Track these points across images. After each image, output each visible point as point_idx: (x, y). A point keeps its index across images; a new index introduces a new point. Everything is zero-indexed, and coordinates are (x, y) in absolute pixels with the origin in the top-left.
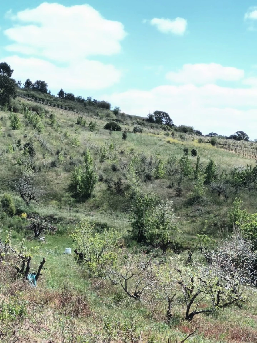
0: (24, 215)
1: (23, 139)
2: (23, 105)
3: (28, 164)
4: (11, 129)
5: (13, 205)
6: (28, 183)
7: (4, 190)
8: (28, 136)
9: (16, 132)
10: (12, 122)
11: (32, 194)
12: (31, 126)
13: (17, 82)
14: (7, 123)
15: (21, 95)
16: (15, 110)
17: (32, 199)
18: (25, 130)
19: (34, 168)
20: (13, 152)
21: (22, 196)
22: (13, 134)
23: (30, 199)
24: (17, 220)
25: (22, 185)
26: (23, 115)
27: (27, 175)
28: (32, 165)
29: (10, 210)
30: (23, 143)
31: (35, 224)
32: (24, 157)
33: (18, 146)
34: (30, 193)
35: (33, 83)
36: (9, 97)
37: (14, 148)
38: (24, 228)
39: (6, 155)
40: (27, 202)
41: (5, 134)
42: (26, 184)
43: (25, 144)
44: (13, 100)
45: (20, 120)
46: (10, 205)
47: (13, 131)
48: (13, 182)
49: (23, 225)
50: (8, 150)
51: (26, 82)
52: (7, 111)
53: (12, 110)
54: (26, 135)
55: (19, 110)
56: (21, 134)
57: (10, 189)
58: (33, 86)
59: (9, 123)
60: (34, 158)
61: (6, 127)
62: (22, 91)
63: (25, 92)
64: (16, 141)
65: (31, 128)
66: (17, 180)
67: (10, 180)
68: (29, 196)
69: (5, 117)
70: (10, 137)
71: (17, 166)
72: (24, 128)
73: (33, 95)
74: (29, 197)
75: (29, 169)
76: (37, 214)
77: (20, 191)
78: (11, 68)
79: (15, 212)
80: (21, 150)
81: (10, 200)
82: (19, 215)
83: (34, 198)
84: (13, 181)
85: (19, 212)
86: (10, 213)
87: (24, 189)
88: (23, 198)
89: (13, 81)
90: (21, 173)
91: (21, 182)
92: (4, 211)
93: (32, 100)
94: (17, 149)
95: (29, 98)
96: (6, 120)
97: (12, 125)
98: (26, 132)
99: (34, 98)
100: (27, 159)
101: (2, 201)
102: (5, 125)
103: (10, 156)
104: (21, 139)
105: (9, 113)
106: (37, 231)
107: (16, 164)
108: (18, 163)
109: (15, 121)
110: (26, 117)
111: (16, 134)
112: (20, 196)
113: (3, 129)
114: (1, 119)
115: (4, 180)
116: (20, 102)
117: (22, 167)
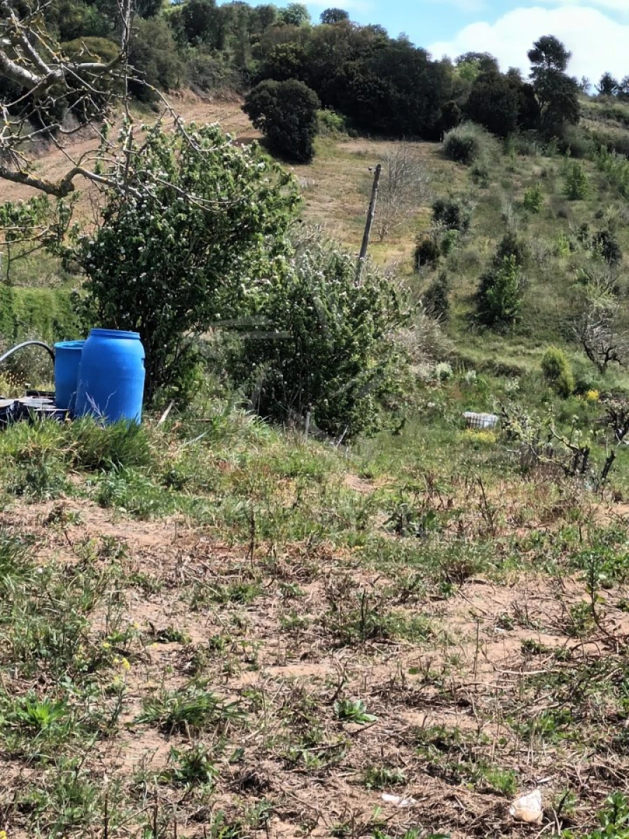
0: (593, 394)
1: (592, 222)
2: (595, 137)
3: (602, 281)
4: (565, 200)
5: (568, 372)
6: (601, 324)
7: (548, 341)
8: (607, 215)
9: (578, 205)
10: (570, 181)
11: (610, 349)
12: (612, 191)
13: (580, 82)
14: (556, 186)
15: (590, 113)
16: (576, 153)
17: (610, 359)
18: (599, 200)
19: (616, 290)
20: (569, 254)
21: (589, 353)
22: (571, 211)
23: (607, 359)
24: (577, 405)
25: (589, 326)
26: (593, 164)
27: (600, 305)
28: (610, 283)
29: (562, 384)
30: (593, 230)
31: (616, 411)
32: (594, 266)
33: (580, 239)
34: (606, 346)
35: (620, 81)
36: (561, 121)
37: (571, 244)
38: (593, 421)
39: (553, 261)
40: (600, 367)
41: (550, 212)
42: (598, 325)
43: (596, 235)
44: (570, 128)
45: (587, 175)
46: (562, 373)
47: (569, 203)
48: (569, 323)
49: (591, 416)
50: (558, 250)
51: (602, 82)
52: (558, 156)
53: (569, 152)
54: (600, 212)
55: (585, 152)
56: (590, 209)
57: (561, 338)
58: (621, 88)
59: (560, 185)
60: (619, 268)
61: (553, 195)
62: (593, 105)
63: (600, 106)
64: (578, 228)
65: (613, 194)
66: (578, 317)
67: (561, 319)
68: (604, 353)
69: (552, 170)
70: (562, 219)
71: (578, 286)
72: (595, 196)
73: (619, 112)
74: (604, 356)
75: (606, 292)
76: (623, 392)
77: (583, 342)
78: (567, 49)
79: (572, 388)
80: (586, 248)
81: (561, 362)
82: (582, 393)
83: (614, 358)
84: (570, 320)
85: (582, 389)
86: (561, 391)
87: (592, 338)
88: (591, 357)
89: (571, 82)
90: (587, 301)
91: (586, 322)
92: (549, 386)
93: (618, 124)
94: (579, 246)
95: (611, 121)
96: (553, 177)
97: (568, 190)
98: (601, 203)
99: (622, 120)
100: (600, 270)
101: (544, 365)
102: (550, 190)
103: (563, 263)
104: (588, 222)
105: (561, 160)
106: (620, 427)
107: (576, 282)
108: (579, 280)
109: (576, 179)
110: (601, 169)
111: (578, 210)
112: (584, 353)
113: (546, 199)
114: (543, 175)
115: (548, 317)
116: (587, 130)
117: (587, 287)
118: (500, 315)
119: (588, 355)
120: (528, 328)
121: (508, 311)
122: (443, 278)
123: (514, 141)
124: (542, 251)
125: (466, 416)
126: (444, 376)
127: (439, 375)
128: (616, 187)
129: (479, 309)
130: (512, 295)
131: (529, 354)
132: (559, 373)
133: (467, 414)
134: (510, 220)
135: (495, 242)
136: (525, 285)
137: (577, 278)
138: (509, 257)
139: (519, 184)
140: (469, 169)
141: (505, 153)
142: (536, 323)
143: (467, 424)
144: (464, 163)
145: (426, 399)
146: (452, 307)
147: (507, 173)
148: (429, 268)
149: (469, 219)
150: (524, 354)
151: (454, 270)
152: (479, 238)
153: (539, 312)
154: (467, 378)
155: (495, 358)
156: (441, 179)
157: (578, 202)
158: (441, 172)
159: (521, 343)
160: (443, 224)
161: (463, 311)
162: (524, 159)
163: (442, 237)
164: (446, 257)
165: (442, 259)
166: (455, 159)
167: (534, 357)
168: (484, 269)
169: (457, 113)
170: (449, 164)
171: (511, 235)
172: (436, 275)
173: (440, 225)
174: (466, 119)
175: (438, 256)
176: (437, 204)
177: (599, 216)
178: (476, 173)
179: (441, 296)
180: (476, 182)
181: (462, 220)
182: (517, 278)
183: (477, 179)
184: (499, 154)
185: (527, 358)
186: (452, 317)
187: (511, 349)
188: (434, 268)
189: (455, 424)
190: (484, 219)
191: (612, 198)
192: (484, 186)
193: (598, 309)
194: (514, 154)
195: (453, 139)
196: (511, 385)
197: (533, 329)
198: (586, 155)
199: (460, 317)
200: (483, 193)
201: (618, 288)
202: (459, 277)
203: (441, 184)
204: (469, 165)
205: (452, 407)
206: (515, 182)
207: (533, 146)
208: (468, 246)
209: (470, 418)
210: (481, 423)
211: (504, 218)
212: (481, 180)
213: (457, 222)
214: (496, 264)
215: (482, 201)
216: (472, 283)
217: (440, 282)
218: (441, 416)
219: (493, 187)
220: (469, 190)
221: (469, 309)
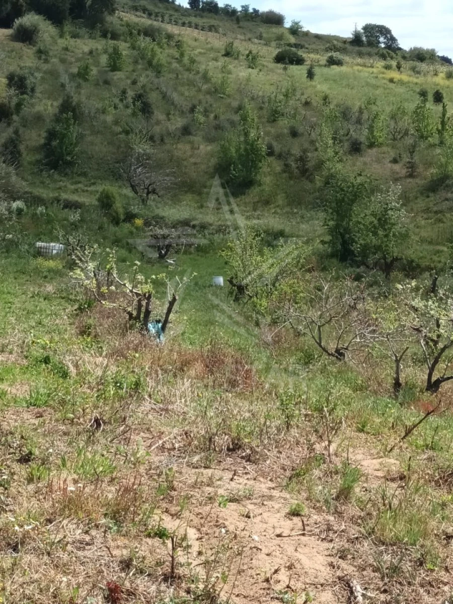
0: (139, 222)
1: (130, 87)
2: (128, 25)
3: (141, 131)
4: (108, 71)
5: (119, 206)
6: (142, 165)
7: (101, 179)
8: (140, 82)
9: (118, 75)
10: (110, 57)
11: (149, 185)
12: (143, 64)
14: (101, 61)
15: (123, 7)
16: (115, 36)
17: (150, 192)
18: (134, 71)
19: (152, 138)
20: (114, 112)
21: (133, 187)
22: (113, 79)
23: (148, 193)
24: (126, 231)
25: (133, 168)
26: (128, 45)
27: (140, 150)
28: (147, 133)
29: (114, 214)
30: (130, 94)
31: (159, 236)
32: (134, 120)
33: (122, 100)
34: (147, 182)
36: (102, 13)
37: (115, 104)
38: (140, 244)
39: (102, 117)
40: (143, 199)
41: (98, 80)
42: (140, 166)
43: (134, 96)
44: (109, 18)
45: (124, 53)
46: (114, 205)
47: (111, 73)
48: (117, 165)
50: (105, 109)
52: (101, 38)
53: (109, 35)
54: (135, 79)
55: (120, 35)
56: (127, 78)
57: (111, 178)
59: (104, 59)
60: (153, 122)
61: (99, 68)
62: (124, 1)
63: (129, 2)
64: (119, 92)
65: (143, 67)
66: (123, 161)
67: (110, 162)
68: (146, 188)
69: (97, 49)
70: (107, 86)
71: (123, 136)
72: (131, 68)
73: (144, 6)
74: (146, 190)
75: (144, 140)
76: (161, 218)
77: (129, 180)
79: (122, 217)
80: (127, 107)
81: (114, 198)
82: (130, 221)
83: (154, 192)
84: (117, 163)
85: (130, 217)
86: (114, 219)
87: (136, 177)
88: (136, 193)
90: (130, 147)
91: (131, 164)
92: (104, 216)
93: (144, 15)
94: (120, 106)
95: (138, 13)
96: (98, 55)
97: (110, 64)
98: (135, 74)
99: (147, 12)
100: (139, 124)
101: (99, 200)
102: (97, 64)
103: (109, 119)
104: (127, 87)
105: (103, 42)
106: (162, 249)
107: (120, 133)
108: (123, 131)
109: (115, 56)
110: (134, 48)
111: (118, 79)
112: (130, 189)
113: (94, 71)
114: (91, 52)
115: (100, 161)
116: (122, 20)
117: (130, 137)
118: (62, 160)
119: (133, 190)
120: (85, 170)
121: (69, 158)
122: (16, 132)
123: (68, 27)
124: (93, 111)
125: (37, 246)
126: (20, 211)
127: (15, 211)
128: (146, 61)
129: (46, 157)
130: (71, 144)
131: (87, 191)
132: (111, 206)
133: (39, 244)
134: (68, 87)
135: (56, 104)
136: (81, 137)
137: (121, 130)
138: (67, 114)
139: (73, 60)
140: (34, 48)
141: (61, 36)
142: (91, 166)
143: (39, 253)
144: (30, 44)
145: (4, 232)
146: (24, 155)
147: (63, 52)
148: (5, 124)
149: (35, 86)
150: (83, 191)
151: (24, 126)
152: (44, 101)
153: (93, 157)
154: (38, 212)
155: (60, 195)
156: (13, 56)
157: (118, 73)
158: (12, 51)
159: (80, 182)
160: (15, 90)
161: (33, 158)
162: (76, 41)
163: (15, 100)
164: (18, 115)
165: (15, 117)
166: (23, 41)
167: (91, 193)
168: (49, 124)
169: (22, 6)
170: (18, 45)
171: (68, 97)
172: (11, 130)
173: (12, 91)
174: (30, 10)
175: (12, 115)
176: (10, 75)
177: (134, 83)
178: (40, 52)
179: (15, 147)
180: (40, 58)
181: (29, 87)
182: (74, 131)
183: (40, 56)
184: (57, 38)
185: (85, 194)
186: (25, 164)
187: (73, 187)
188: (9, 124)
189: (28, 252)
190: (47, 86)
191: (143, 69)
192: (46, 61)
193: (139, 153)
194: (68, 37)
195: (21, 26)
196: (74, 217)
197: (89, 171)
198: (122, 38)
199: (30, 163)
200: (45, 67)
201: (153, 137)
202: (29, 131)
203: (13, 60)
204: (34, 46)
205: (26, 238)
206: (69, 58)
207: (83, 31)
208: (36, 107)
209: (41, 248)
210: (50, 251)
211: (63, 85)
212: (43, 57)
213: (26, 88)
214: (57, 120)
215: (45, 72)
216: (40, 135)
217: (13, 135)
218: (17, 246)
219: (53, 62)
220: (35, 65)
221: (38, 157)
